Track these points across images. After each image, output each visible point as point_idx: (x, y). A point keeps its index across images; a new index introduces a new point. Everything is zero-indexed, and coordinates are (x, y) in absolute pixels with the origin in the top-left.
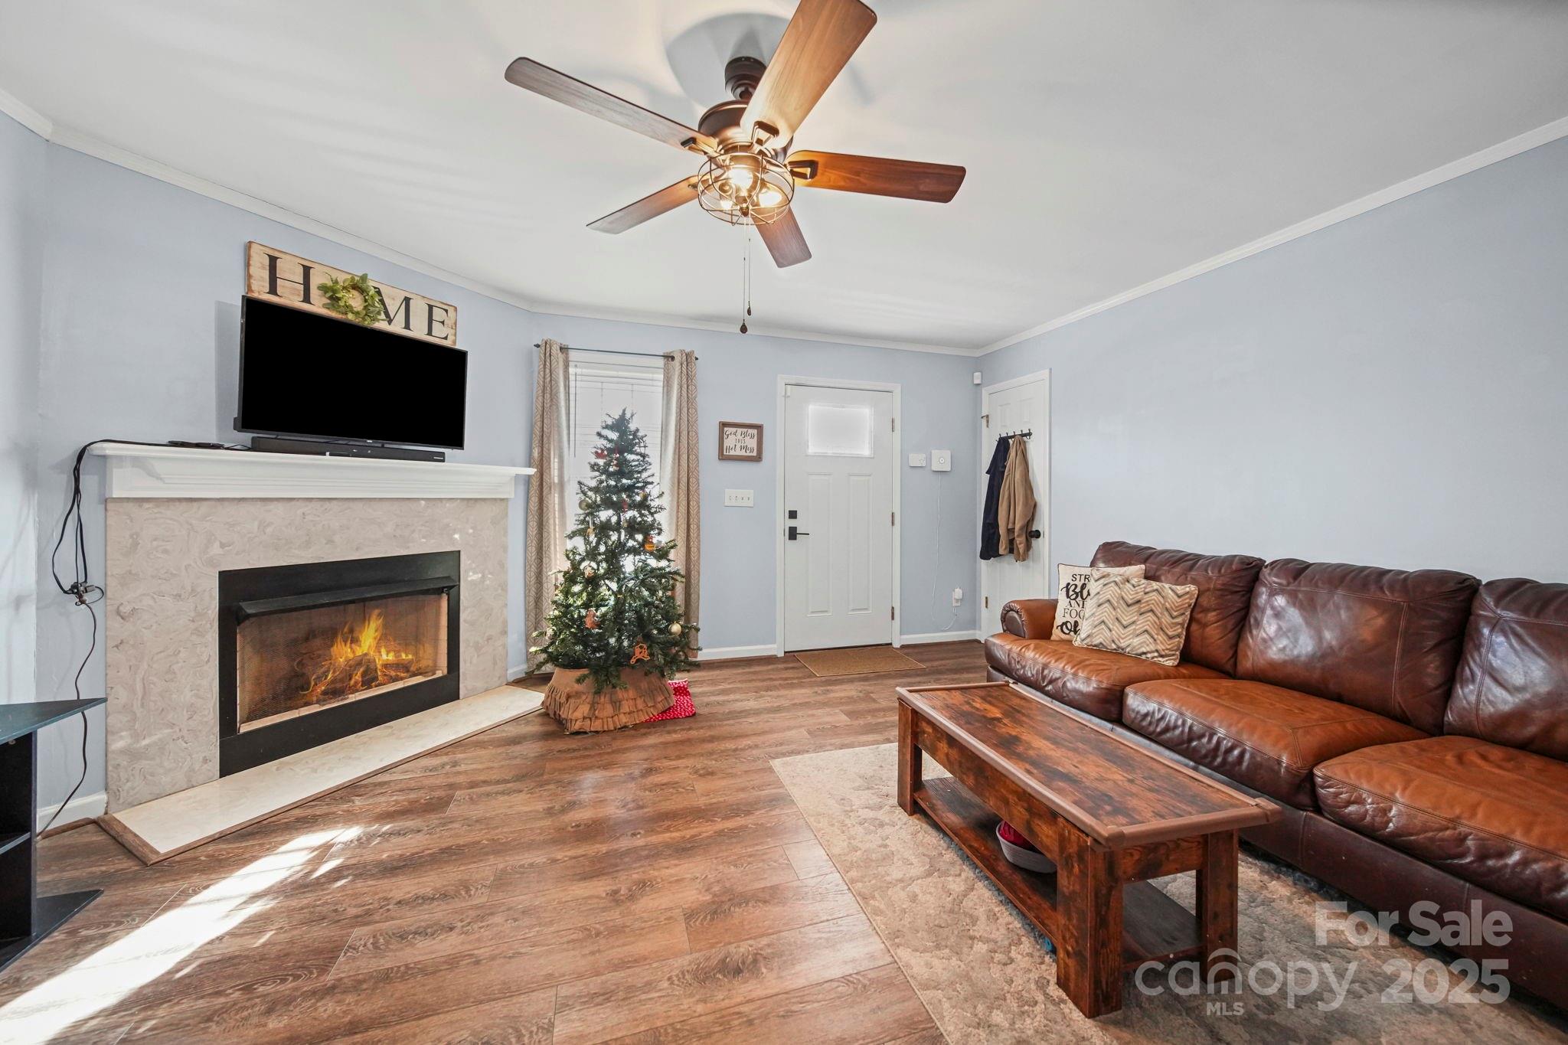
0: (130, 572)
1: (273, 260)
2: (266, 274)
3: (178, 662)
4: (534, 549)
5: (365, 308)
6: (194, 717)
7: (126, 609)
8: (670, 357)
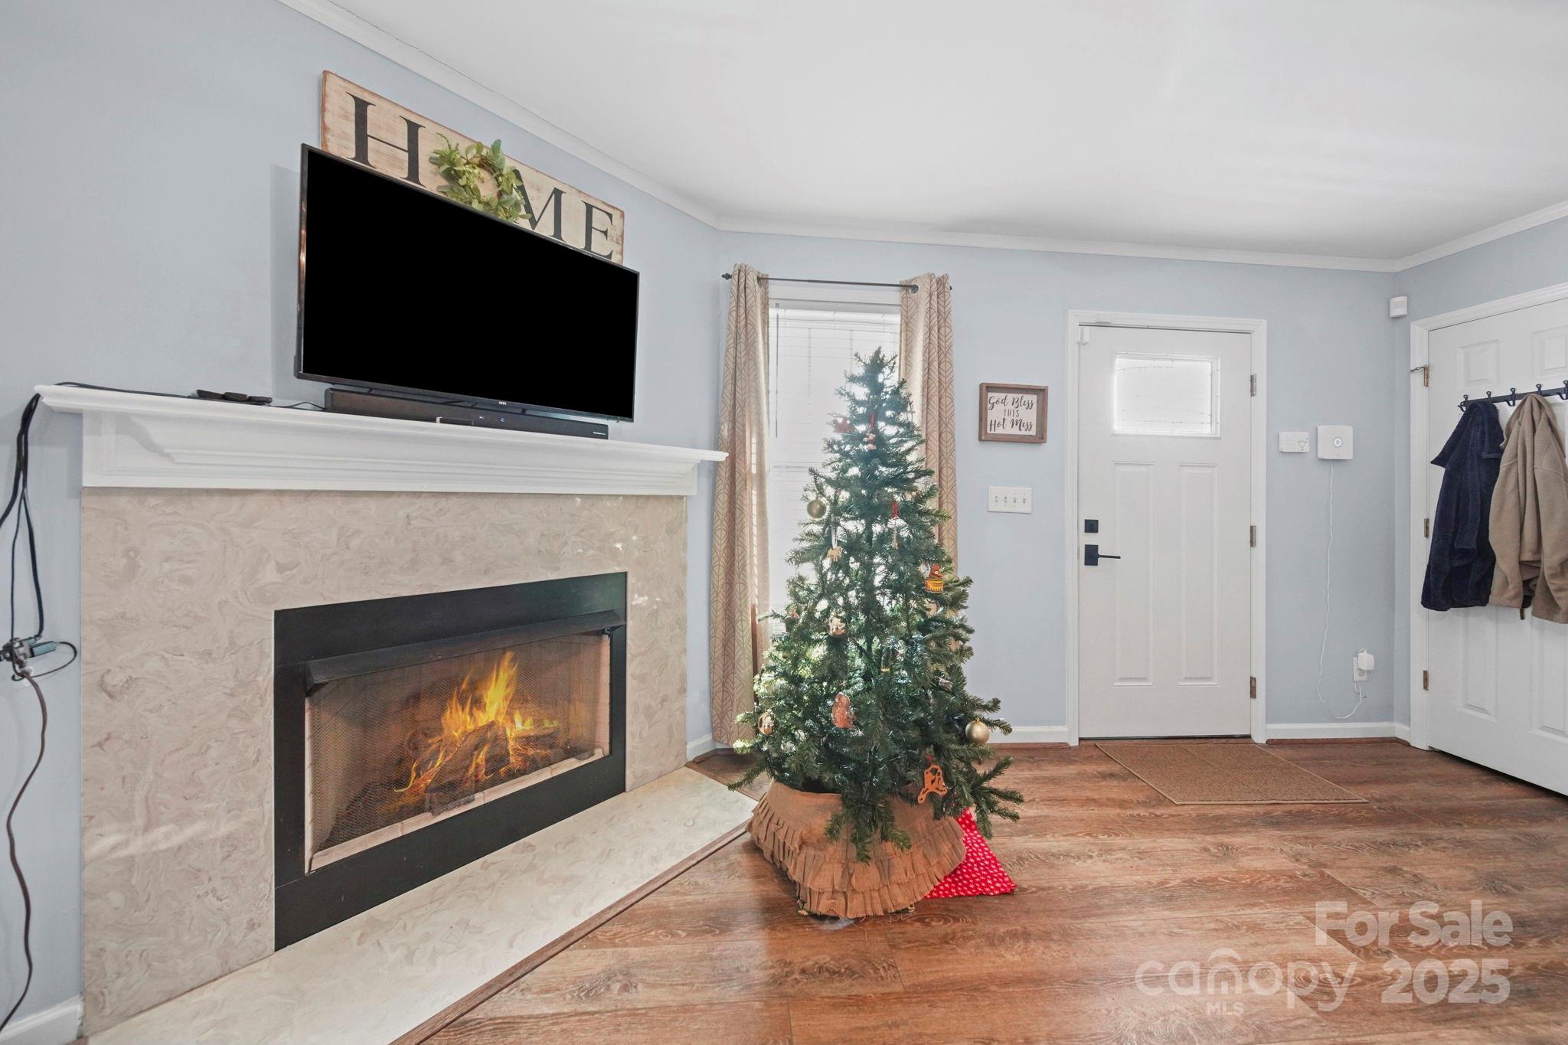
0: (123, 616)
1: (361, 106)
2: (351, 128)
3: (205, 766)
4: (722, 569)
5: (500, 194)
6: (233, 856)
7: (116, 679)
8: (909, 287)
